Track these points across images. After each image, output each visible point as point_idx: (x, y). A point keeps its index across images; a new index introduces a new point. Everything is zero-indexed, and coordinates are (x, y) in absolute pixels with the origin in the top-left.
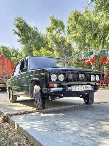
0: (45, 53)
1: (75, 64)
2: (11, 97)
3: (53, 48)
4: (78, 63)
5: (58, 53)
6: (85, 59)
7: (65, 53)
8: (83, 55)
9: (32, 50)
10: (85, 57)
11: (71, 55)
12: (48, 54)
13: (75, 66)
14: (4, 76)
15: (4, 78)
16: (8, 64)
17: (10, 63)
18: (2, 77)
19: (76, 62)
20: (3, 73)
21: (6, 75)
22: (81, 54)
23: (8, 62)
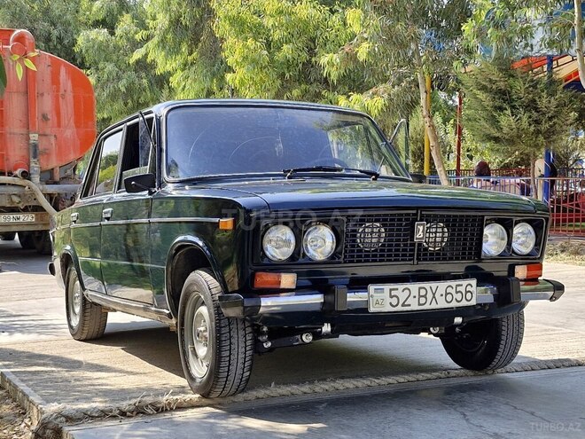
0: (284, 19)
1: (481, 95)
2: (78, 309)
4: (502, 85)
5: (376, 21)
6: (551, 59)
8: (539, 35)
10: (551, 44)
11: (459, 32)
12: (306, 23)
13: (484, 109)
14: (32, 165)
15: (36, 178)
16: (58, 91)
17: (69, 84)
18: (24, 172)
19: (491, 80)
20: (29, 144)
21: (48, 160)
22: (527, 27)
23: (55, 80)
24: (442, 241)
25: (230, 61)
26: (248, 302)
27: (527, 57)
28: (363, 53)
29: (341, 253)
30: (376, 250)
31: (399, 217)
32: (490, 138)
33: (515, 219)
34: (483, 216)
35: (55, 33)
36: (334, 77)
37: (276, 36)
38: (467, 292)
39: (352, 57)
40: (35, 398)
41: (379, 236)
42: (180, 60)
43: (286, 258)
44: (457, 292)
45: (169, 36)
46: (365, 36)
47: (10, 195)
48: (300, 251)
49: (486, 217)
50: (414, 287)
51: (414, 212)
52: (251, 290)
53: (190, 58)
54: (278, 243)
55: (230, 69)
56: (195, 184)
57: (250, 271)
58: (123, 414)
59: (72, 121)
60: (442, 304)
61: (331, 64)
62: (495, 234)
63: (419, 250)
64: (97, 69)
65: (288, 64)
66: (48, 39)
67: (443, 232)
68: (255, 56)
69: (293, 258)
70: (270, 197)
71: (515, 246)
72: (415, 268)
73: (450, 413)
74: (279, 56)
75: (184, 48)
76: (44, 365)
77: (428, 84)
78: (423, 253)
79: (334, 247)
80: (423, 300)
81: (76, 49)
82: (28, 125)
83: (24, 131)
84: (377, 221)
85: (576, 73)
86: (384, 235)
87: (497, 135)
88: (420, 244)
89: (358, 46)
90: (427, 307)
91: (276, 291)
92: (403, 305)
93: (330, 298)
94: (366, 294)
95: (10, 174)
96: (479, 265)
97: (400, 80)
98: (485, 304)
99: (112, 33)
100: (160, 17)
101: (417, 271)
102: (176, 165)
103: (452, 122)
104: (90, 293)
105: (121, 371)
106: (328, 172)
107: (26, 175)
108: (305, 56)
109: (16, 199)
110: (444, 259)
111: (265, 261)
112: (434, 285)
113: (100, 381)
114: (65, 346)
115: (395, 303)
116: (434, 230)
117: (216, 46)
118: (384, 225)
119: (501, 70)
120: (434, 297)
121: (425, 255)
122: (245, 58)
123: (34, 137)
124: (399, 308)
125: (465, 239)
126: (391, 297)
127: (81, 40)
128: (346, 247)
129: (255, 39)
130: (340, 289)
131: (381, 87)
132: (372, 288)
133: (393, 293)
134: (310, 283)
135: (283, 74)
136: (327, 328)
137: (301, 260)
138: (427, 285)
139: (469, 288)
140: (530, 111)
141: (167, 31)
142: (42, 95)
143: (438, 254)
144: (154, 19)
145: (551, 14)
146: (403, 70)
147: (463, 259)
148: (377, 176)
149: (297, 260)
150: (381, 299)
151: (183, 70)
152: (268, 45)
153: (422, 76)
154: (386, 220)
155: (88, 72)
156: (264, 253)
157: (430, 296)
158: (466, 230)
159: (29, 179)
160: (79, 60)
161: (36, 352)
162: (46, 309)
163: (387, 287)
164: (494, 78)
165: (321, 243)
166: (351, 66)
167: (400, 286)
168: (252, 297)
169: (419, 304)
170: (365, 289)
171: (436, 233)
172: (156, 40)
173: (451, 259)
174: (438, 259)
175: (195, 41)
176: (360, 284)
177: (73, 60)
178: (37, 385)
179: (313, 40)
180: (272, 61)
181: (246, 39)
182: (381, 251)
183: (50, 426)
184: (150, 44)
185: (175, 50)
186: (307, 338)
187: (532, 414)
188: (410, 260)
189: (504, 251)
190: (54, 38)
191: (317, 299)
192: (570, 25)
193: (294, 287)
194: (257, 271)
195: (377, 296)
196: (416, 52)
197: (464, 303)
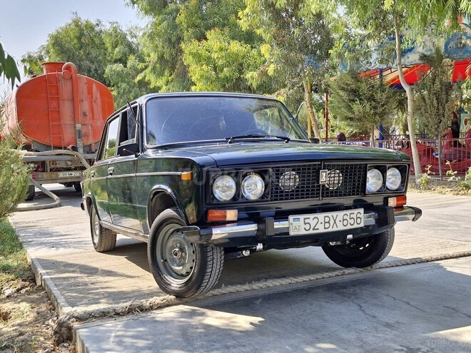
0: (223, 53)
1: (342, 93)
3: (258, 32)
4: (354, 86)
5: (277, 51)
6: (382, 71)
7: (304, 47)
8: (375, 56)
9: (180, 39)
10: (381, 62)
11: (328, 55)
12: (237, 55)
13: (343, 101)
14: (78, 142)
15: (81, 150)
16: (92, 98)
17: (99, 95)
18: (73, 147)
19: (347, 84)
20: (76, 130)
21: (87, 139)
22: (368, 51)
23: (90, 92)
24: (339, 183)
25: (194, 79)
26: (203, 232)
27: (368, 70)
28: (271, 70)
29: (268, 194)
30: (293, 191)
31: (309, 167)
32: (347, 118)
33: (388, 166)
34: (366, 165)
35: (93, 67)
36: (254, 86)
37: (220, 63)
38: (357, 218)
39: (265, 73)
40: (61, 300)
41: (295, 181)
42: (164, 79)
43: (229, 199)
44: (351, 219)
45: (158, 65)
46: (272, 60)
47: (66, 161)
48: (239, 194)
49: (368, 165)
50: (321, 216)
51: (319, 163)
52: (205, 223)
53: (170, 78)
54: (224, 188)
55: (194, 84)
56: (166, 149)
57: (205, 209)
58: (118, 314)
59: (101, 116)
60: (341, 227)
61: (252, 78)
62: (374, 176)
63: (323, 190)
64: (118, 87)
65: (227, 79)
66: (89, 71)
67: (339, 177)
68: (207, 74)
69: (234, 199)
70: (216, 156)
71: (388, 184)
72: (320, 203)
73: (349, 305)
74: (221, 75)
75: (167, 73)
76: (73, 272)
77: (309, 88)
78: (326, 192)
79: (263, 189)
80: (327, 225)
81: (105, 76)
82: (75, 119)
83: (72, 122)
84: (293, 170)
85: (398, 77)
86: (298, 180)
87: (352, 116)
88: (324, 186)
89: (268, 66)
90: (330, 230)
91: (223, 223)
92: (314, 229)
93: (262, 226)
94: (287, 222)
95: (65, 148)
96: (364, 198)
97: (293, 86)
98: (370, 226)
99: (125, 66)
100: (152, 54)
101: (322, 204)
102: (154, 137)
103: (322, 111)
104: (104, 222)
105: (122, 275)
106: (256, 138)
107: (75, 149)
108: (237, 74)
109: (69, 163)
110: (341, 195)
111: (215, 202)
112: (335, 214)
113: (107, 285)
114: (90, 257)
115: (308, 228)
116: (333, 175)
117: (185, 71)
118: (298, 173)
119: (353, 78)
120: (335, 222)
121: (327, 193)
122: (202, 76)
123: (79, 126)
124: (311, 232)
125: (354, 181)
126: (305, 224)
127: (107, 71)
128: (272, 189)
129: (208, 65)
130: (269, 220)
131: (282, 91)
132: (291, 218)
133: (307, 221)
134: (247, 216)
135: (225, 86)
136: (260, 246)
137: (240, 200)
138: (330, 214)
139: (359, 215)
140: (370, 101)
141: (156, 63)
142: (82, 101)
143: (336, 192)
144: (149, 56)
145: (382, 43)
146: (295, 80)
147: (353, 194)
148: (289, 140)
149: (237, 200)
150: (298, 225)
151: (166, 85)
152: (215, 69)
153: (305, 83)
154: (300, 169)
155: (113, 88)
156: (214, 196)
157: (332, 222)
158: (355, 174)
159: (77, 151)
160: (107, 83)
161: (70, 262)
162: (83, 230)
163: (302, 217)
164: (349, 82)
165: (254, 187)
166: (264, 79)
167: (311, 216)
168: (205, 228)
169: (325, 228)
170: (286, 218)
171: (334, 177)
172: (150, 68)
173: (345, 195)
174: (336, 196)
175: (173, 68)
176: (282, 215)
177: (104, 82)
178: (64, 289)
179: (241, 65)
180: (218, 78)
181: (202, 65)
182: (297, 191)
183: (65, 325)
184: (147, 71)
185: (161, 74)
186: (246, 253)
187: (408, 304)
188: (317, 197)
189: (381, 188)
190: (92, 70)
191: (252, 227)
192: (393, 50)
193: (236, 219)
194: (208, 209)
195: (296, 224)
196: (302, 70)
197: (356, 226)
